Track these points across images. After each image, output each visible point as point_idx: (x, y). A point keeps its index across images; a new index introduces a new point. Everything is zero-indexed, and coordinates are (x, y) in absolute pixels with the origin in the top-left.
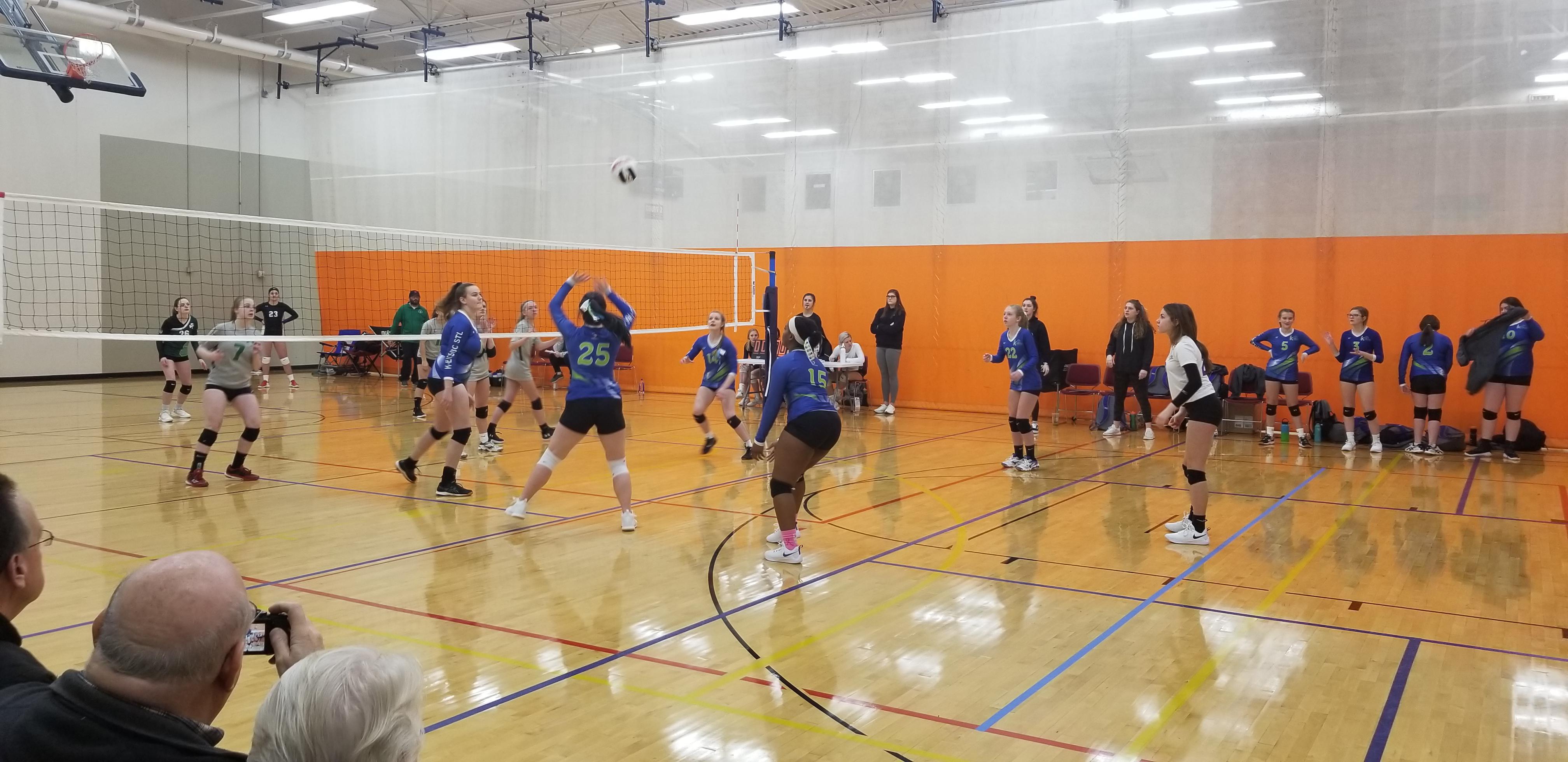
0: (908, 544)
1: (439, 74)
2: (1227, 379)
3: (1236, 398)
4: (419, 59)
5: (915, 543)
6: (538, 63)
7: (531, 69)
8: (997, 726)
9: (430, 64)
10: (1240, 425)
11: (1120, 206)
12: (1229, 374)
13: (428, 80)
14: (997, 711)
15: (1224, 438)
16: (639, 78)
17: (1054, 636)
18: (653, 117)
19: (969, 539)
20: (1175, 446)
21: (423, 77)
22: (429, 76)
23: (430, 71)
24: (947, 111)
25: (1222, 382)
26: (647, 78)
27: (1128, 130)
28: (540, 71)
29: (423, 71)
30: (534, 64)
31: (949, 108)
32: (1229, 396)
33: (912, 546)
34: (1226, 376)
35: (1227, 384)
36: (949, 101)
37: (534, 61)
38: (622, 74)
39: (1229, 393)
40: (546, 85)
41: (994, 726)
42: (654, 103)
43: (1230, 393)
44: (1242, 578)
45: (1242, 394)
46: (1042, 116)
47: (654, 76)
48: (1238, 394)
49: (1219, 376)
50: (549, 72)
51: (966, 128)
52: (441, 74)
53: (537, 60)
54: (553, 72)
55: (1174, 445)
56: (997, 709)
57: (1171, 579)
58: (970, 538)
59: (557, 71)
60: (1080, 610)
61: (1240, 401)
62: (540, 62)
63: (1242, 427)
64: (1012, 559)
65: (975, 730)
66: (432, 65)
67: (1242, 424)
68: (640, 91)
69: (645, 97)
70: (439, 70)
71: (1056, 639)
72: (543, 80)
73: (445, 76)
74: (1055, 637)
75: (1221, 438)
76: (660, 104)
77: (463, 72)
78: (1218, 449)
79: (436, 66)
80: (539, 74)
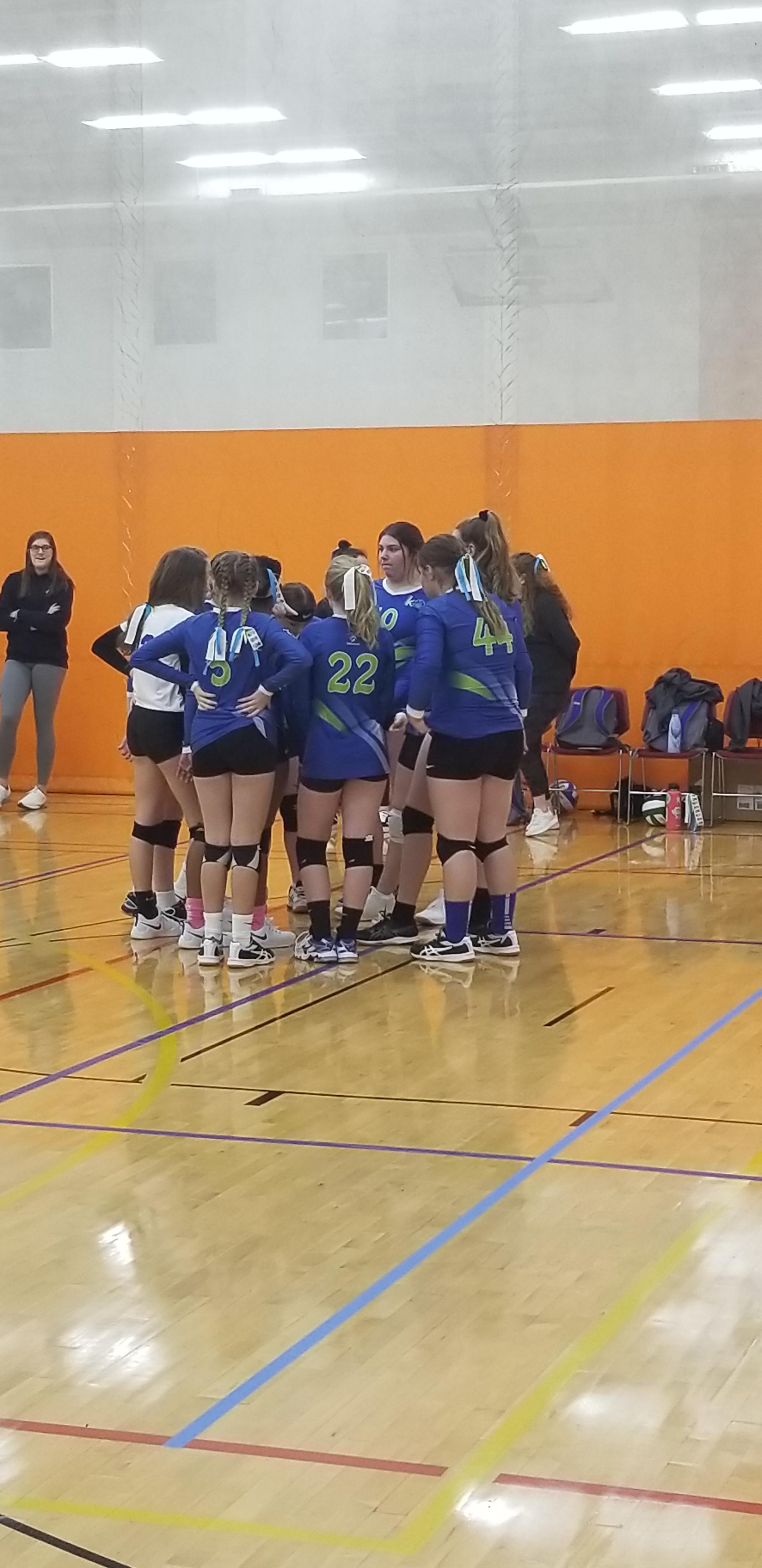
0: (50, 1078)
2: (721, 710)
3: (739, 749)
5: (64, 1074)
8: (209, 1434)
10: (747, 805)
11: (504, 349)
12: (725, 700)
14: (214, 1403)
15: (715, 831)
17: (344, 1243)
19: (183, 1060)
20: (621, 850)
24: (138, 134)
25: (711, 716)
27: (517, 186)
31: (141, 129)
32: (726, 745)
33: (58, 1081)
34: (718, 704)
35: (721, 720)
36: (142, 114)
39: (725, 741)
41: (203, 1436)
43: (727, 740)
44: (726, 1104)
45: (749, 740)
46: (352, 154)
48: (743, 742)
49: (705, 705)
51: (191, 175)
55: (619, 848)
56: (213, 1399)
57: (589, 1114)
58: (183, 1057)
60: (402, 1188)
61: (745, 755)
63: (751, 808)
64: (271, 1095)
65: (162, 1447)
67: (751, 802)
71: (349, 1249)
74: (346, 1246)
75: (709, 832)
78: (705, 851)
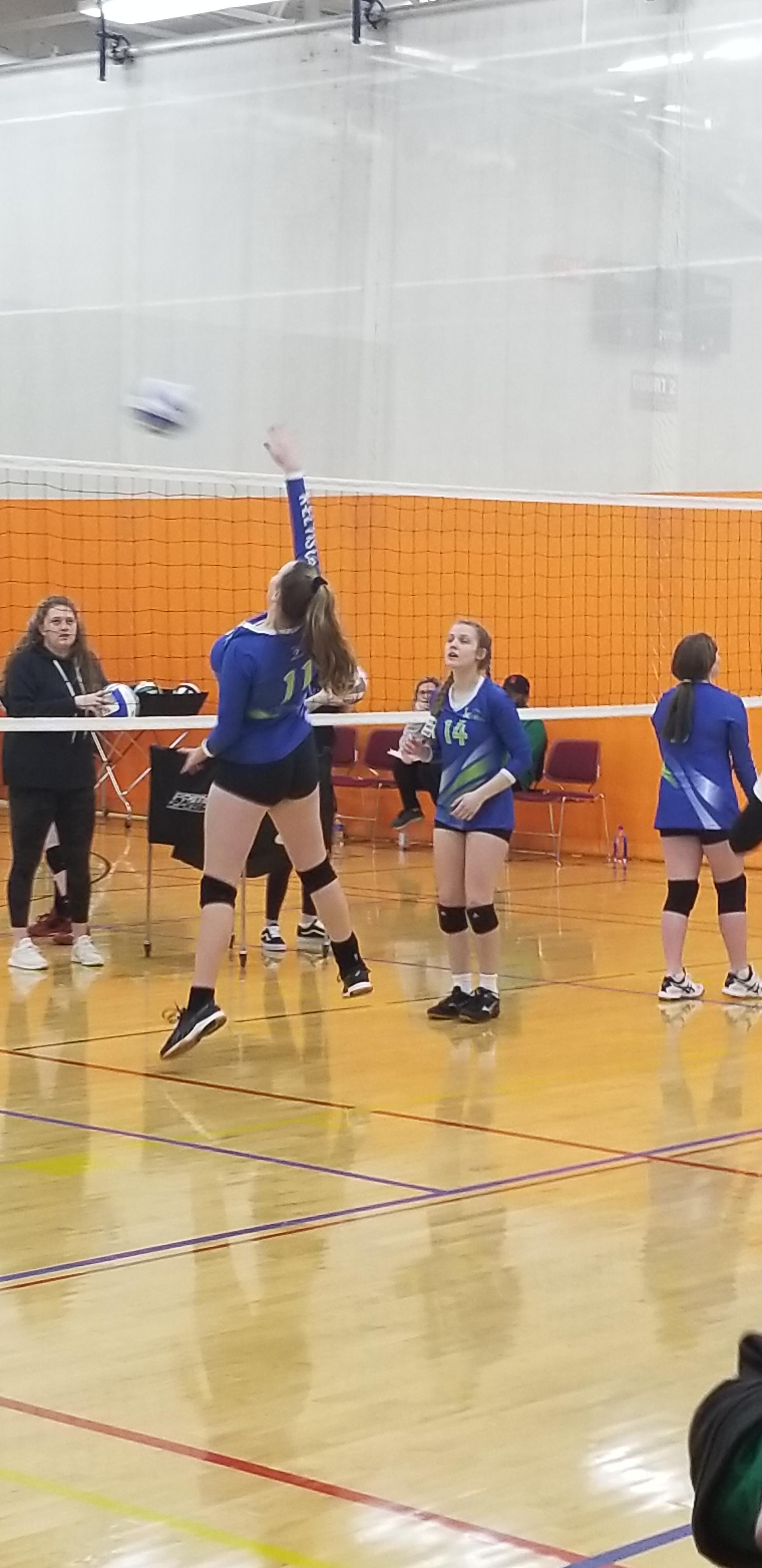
1: (132, 61)
4: (86, 23)
6: (374, 24)
7: (356, 40)
9: (114, 37)
13: (106, 77)
16: (627, 52)
18: (660, 154)
21: (97, 68)
22: (110, 65)
23: (111, 55)
26: (645, 50)
28: (379, 43)
29: (96, 55)
30: (363, 29)
37: (363, 18)
38: (584, 45)
40: (392, 77)
42: (663, 114)
47: (665, 46)
50: (400, 43)
52: (138, 61)
53: (371, 19)
54: (408, 45)
59: (422, 42)
62: (379, 23)
66: (117, 38)
68: (629, 84)
69: (638, 99)
70: (133, 50)
72: (385, 66)
73: (148, 65)
76: (679, 116)
77: (192, 54)
79: (127, 41)
80: (376, 50)
